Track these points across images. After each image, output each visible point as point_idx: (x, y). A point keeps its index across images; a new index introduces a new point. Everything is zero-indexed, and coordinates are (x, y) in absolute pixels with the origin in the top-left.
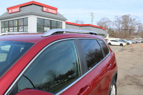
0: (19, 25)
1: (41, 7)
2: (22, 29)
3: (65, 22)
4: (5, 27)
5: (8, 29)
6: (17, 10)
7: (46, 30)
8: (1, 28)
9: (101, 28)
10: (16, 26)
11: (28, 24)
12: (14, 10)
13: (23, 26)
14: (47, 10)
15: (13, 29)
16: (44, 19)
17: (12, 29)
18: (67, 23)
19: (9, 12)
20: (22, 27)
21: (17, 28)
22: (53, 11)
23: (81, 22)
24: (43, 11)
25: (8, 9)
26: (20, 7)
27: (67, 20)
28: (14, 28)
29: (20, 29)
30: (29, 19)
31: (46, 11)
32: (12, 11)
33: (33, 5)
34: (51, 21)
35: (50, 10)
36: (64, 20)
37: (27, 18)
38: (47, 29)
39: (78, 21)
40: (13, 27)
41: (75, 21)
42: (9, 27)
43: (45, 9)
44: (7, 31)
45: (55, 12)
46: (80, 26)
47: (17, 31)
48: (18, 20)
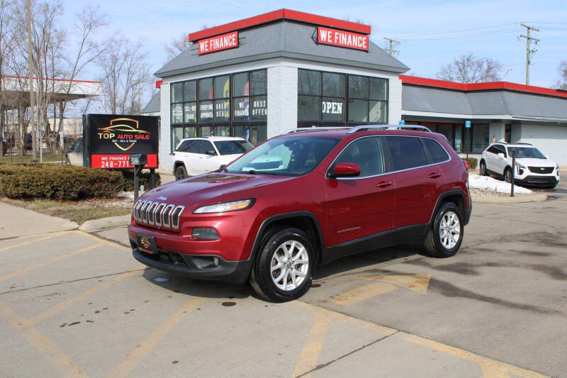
0: (236, 94)
1: (312, 29)
2: (244, 109)
3: (401, 77)
4: (184, 103)
5: (194, 108)
6: (228, 41)
7: (331, 110)
8: (171, 104)
10: (225, 97)
11: (269, 92)
12: (217, 43)
13: (250, 97)
14: (333, 38)
15: (214, 107)
16: (321, 72)
17: (211, 107)
18: (409, 83)
19: (199, 48)
20: (247, 100)
21: (227, 104)
22: (355, 41)
24: (317, 43)
25: (195, 39)
26: (240, 31)
27: (408, 69)
28: (218, 106)
29: (239, 109)
30: (269, 71)
31: (330, 41)
32: (208, 44)
33: (284, 25)
34: (347, 76)
35: (344, 39)
36: (398, 70)
37: (266, 69)
38: (334, 108)
39: (468, 59)
40: (214, 101)
41: (456, 63)
42: (198, 103)
43: (324, 35)
44: (191, 117)
45: (361, 42)
46: (465, 92)
47: (227, 115)
48: (231, 76)
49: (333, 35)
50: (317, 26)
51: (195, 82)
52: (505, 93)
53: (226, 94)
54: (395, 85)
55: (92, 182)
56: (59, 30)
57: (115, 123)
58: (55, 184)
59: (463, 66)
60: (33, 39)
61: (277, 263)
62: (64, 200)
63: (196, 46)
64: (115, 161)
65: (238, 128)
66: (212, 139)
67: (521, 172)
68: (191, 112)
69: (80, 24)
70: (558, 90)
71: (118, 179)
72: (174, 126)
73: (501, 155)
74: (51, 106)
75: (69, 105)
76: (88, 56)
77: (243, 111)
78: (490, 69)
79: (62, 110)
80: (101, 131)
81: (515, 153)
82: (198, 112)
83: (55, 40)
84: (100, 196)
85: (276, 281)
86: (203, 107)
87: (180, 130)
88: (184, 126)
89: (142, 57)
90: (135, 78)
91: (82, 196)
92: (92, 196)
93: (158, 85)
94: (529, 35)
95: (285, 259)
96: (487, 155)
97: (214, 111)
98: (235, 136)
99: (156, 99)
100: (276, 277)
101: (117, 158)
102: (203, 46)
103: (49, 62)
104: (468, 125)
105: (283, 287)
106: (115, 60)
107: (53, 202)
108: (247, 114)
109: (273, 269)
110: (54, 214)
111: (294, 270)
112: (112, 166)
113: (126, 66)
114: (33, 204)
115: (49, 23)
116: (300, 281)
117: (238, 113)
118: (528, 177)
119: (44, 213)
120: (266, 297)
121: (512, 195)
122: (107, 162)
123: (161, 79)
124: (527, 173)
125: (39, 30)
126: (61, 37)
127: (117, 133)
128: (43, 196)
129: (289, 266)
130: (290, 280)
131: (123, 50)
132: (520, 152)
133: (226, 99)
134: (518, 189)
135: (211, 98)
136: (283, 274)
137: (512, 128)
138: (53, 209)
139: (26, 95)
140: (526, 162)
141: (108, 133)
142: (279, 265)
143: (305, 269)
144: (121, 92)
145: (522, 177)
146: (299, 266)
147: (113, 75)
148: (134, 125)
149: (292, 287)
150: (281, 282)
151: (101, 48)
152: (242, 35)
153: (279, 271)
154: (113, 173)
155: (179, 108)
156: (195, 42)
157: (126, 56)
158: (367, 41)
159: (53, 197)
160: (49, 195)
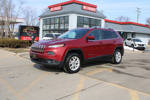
0: (60, 22)
1: (81, 6)
3: (105, 20)
4: (46, 25)
5: (49, 26)
6: (59, 8)
8: (43, 25)
9: (146, 26)
11: (69, 22)
12: (56, 9)
13: (64, 23)
16: (84, 17)
17: (53, 26)
18: (106, 21)
19: (51, 10)
20: (63, 24)
21: (58, 25)
22: (93, 9)
23: (126, 18)
24: (82, 9)
25: (50, 7)
26: (62, 5)
27: (106, 17)
29: (61, 26)
31: (86, 9)
33: (74, 4)
34: (90, 19)
35: (90, 9)
36: (104, 18)
37: (69, 16)
38: (86, 27)
39: (122, 17)
40: (54, 24)
41: (119, 18)
42: (50, 24)
43: (85, 7)
44: (48, 28)
45: (94, 10)
46: (121, 24)
47: (58, 28)
48: (59, 17)
50: (83, 5)
51: (49, 19)
52: (132, 25)
53: (58, 22)
54: (103, 21)
55: (21, 43)
56: (13, 4)
57: (27, 28)
58: (10, 43)
59: (120, 19)
60: (6, 6)
61: (71, 62)
62: (13, 48)
63: (50, 9)
64: (27, 38)
65: (61, 31)
66: (54, 34)
67: (136, 45)
68: (48, 27)
69: (19, 2)
70: (146, 25)
71: (28, 43)
72: (43, 31)
73: (131, 41)
74: (11, 25)
75: (15, 24)
76: (21, 11)
77: (62, 27)
78: (127, 19)
79: (14, 26)
80: (24, 30)
81: (134, 40)
82: (50, 27)
83: (12, 7)
84: (23, 47)
85: (70, 67)
86: (52, 26)
87: (45, 32)
88: (46, 30)
89: (35, 12)
90: (33, 18)
91: (18, 47)
92: (20, 47)
93: (40, 19)
94: (138, 11)
95: (73, 61)
96: (127, 41)
97: (54, 27)
98: (60, 33)
99: (39, 23)
100: (70, 66)
101: (28, 38)
102: (52, 9)
103: (10, 13)
104: (122, 33)
105: (72, 69)
106: (28, 13)
107: (9, 48)
108: (63, 28)
109: (70, 64)
110: (10, 51)
111: (76, 65)
112: (26, 39)
113: (31, 15)
114: (4, 49)
115: (11, 2)
116: (77, 68)
117: (61, 28)
118: (138, 47)
119: (7, 51)
120: (67, 72)
121: (133, 51)
122: (25, 39)
123: (40, 18)
124: (137, 46)
125: (8, 4)
126: (14, 6)
127: (28, 31)
128: (7, 46)
129: (74, 64)
130: (74, 68)
131: (30, 10)
132: (136, 40)
133: (58, 24)
134: (135, 50)
135: (54, 23)
136: (73, 66)
137: (133, 34)
138: (9, 50)
139: (4, 21)
140: (137, 43)
141: (25, 31)
142: (72, 63)
143: (79, 65)
144: (29, 21)
145: (136, 47)
146: (77, 64)
147: (28, 17)
148: (33, 29)
149: (75, 69)
150: (72, 68)
151: (25, 9)
152: (62, 7)
153: (71, 65)
154: (26, 41)
155: (45, 26)
156: (50, 8)
157: (31, 12)
158: (96, 9)
159: (10, 47)
160: (8, 46)
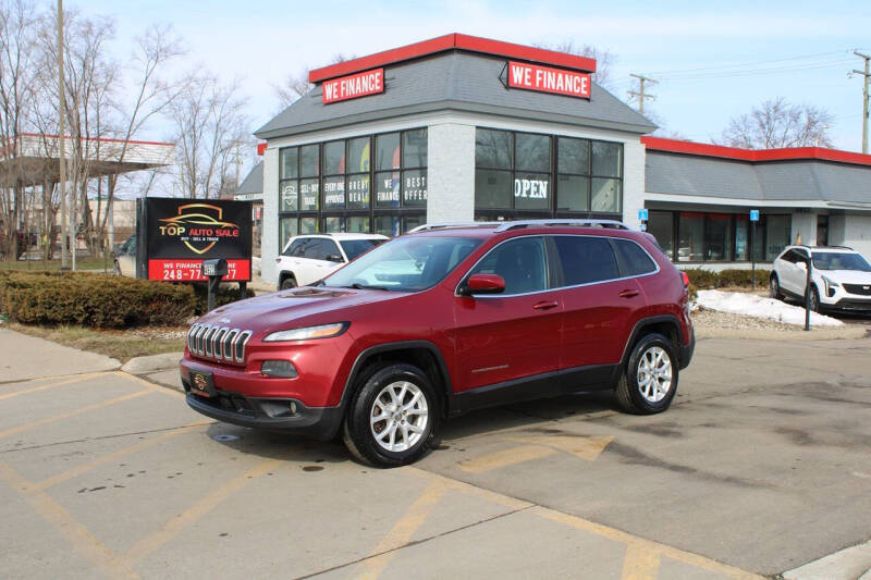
0: (380, 166)
1: (500, 65)
2: (391, 190)
4: (299, 180)
5: (315, 188)
6: (369, 82)
7: (528, 192)
8: (280, 181)
10: (363, 170)
11: (430, 164)
12: (352, 86)
13: (402, 170)
14: (533, 79)
15: (346, 186)
16: (514, 132)
17: (341, 186)
18: (657, 148)
19: (324, 94)
20: (397, 176)
21: (365, 182)
22: (569, 83)
24: (508, 87)
25: (319, 78)
26: (386, 67)
27: (655, 127)
28: (353, 185)
29: (385, 190)
30: (431, 132)
31: (528, 83)
32: (338, 87)
33: (455, 58)
34: (555, 139)
35: (550, 80)
36: (640, 128)
37: (426, 128)
38: (534, 189)
40: (346, 177)
42: (322, 178)
43: (519, 74)
44: (310, 202)
45: (579, 85)
46: (752, 163)
47: (366, 199)
48: (373, 138)
49: (533, 75)
50: (507, 59)
51: (317, 147)
52: (816, 166)
53: (364, 166)
54: (635, 152)
57: (185, 212)
63: (320, 90)
65: (382, 220)
66: (338, 237)
68: (310, 194)
71: (186, 296)
72: (284, 216)
73: (802, 266)
77: (390, 195)
80: (165, 223)
82: (321, 194)
86: (330, 186)
87: (293, 223)
88: (299, 215)
93: (261, 150)
96: (780, 263)
97: (346, 193)
98: (378, 232)
102: (330, 91)
104: (754, 216)
108: (397, 198)
117: (383, 197)
118: (843, 301)
122: (172, 270)
133: (364, 174)
135: (342, 170)
137: (829, 222)
138: (84, 340)
141: (174, 227)
147: (192, 132)
148: (214, 214)
152: (390, 73)
154: (178, 288)
155: (292, 189)
156: (319, 83)
158: (589, 83)
